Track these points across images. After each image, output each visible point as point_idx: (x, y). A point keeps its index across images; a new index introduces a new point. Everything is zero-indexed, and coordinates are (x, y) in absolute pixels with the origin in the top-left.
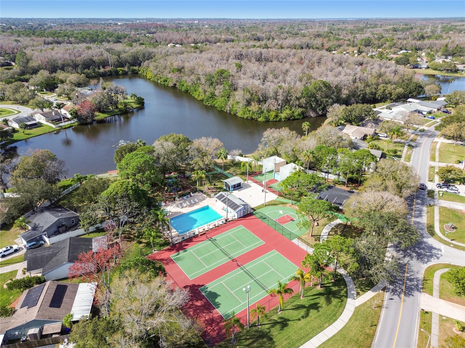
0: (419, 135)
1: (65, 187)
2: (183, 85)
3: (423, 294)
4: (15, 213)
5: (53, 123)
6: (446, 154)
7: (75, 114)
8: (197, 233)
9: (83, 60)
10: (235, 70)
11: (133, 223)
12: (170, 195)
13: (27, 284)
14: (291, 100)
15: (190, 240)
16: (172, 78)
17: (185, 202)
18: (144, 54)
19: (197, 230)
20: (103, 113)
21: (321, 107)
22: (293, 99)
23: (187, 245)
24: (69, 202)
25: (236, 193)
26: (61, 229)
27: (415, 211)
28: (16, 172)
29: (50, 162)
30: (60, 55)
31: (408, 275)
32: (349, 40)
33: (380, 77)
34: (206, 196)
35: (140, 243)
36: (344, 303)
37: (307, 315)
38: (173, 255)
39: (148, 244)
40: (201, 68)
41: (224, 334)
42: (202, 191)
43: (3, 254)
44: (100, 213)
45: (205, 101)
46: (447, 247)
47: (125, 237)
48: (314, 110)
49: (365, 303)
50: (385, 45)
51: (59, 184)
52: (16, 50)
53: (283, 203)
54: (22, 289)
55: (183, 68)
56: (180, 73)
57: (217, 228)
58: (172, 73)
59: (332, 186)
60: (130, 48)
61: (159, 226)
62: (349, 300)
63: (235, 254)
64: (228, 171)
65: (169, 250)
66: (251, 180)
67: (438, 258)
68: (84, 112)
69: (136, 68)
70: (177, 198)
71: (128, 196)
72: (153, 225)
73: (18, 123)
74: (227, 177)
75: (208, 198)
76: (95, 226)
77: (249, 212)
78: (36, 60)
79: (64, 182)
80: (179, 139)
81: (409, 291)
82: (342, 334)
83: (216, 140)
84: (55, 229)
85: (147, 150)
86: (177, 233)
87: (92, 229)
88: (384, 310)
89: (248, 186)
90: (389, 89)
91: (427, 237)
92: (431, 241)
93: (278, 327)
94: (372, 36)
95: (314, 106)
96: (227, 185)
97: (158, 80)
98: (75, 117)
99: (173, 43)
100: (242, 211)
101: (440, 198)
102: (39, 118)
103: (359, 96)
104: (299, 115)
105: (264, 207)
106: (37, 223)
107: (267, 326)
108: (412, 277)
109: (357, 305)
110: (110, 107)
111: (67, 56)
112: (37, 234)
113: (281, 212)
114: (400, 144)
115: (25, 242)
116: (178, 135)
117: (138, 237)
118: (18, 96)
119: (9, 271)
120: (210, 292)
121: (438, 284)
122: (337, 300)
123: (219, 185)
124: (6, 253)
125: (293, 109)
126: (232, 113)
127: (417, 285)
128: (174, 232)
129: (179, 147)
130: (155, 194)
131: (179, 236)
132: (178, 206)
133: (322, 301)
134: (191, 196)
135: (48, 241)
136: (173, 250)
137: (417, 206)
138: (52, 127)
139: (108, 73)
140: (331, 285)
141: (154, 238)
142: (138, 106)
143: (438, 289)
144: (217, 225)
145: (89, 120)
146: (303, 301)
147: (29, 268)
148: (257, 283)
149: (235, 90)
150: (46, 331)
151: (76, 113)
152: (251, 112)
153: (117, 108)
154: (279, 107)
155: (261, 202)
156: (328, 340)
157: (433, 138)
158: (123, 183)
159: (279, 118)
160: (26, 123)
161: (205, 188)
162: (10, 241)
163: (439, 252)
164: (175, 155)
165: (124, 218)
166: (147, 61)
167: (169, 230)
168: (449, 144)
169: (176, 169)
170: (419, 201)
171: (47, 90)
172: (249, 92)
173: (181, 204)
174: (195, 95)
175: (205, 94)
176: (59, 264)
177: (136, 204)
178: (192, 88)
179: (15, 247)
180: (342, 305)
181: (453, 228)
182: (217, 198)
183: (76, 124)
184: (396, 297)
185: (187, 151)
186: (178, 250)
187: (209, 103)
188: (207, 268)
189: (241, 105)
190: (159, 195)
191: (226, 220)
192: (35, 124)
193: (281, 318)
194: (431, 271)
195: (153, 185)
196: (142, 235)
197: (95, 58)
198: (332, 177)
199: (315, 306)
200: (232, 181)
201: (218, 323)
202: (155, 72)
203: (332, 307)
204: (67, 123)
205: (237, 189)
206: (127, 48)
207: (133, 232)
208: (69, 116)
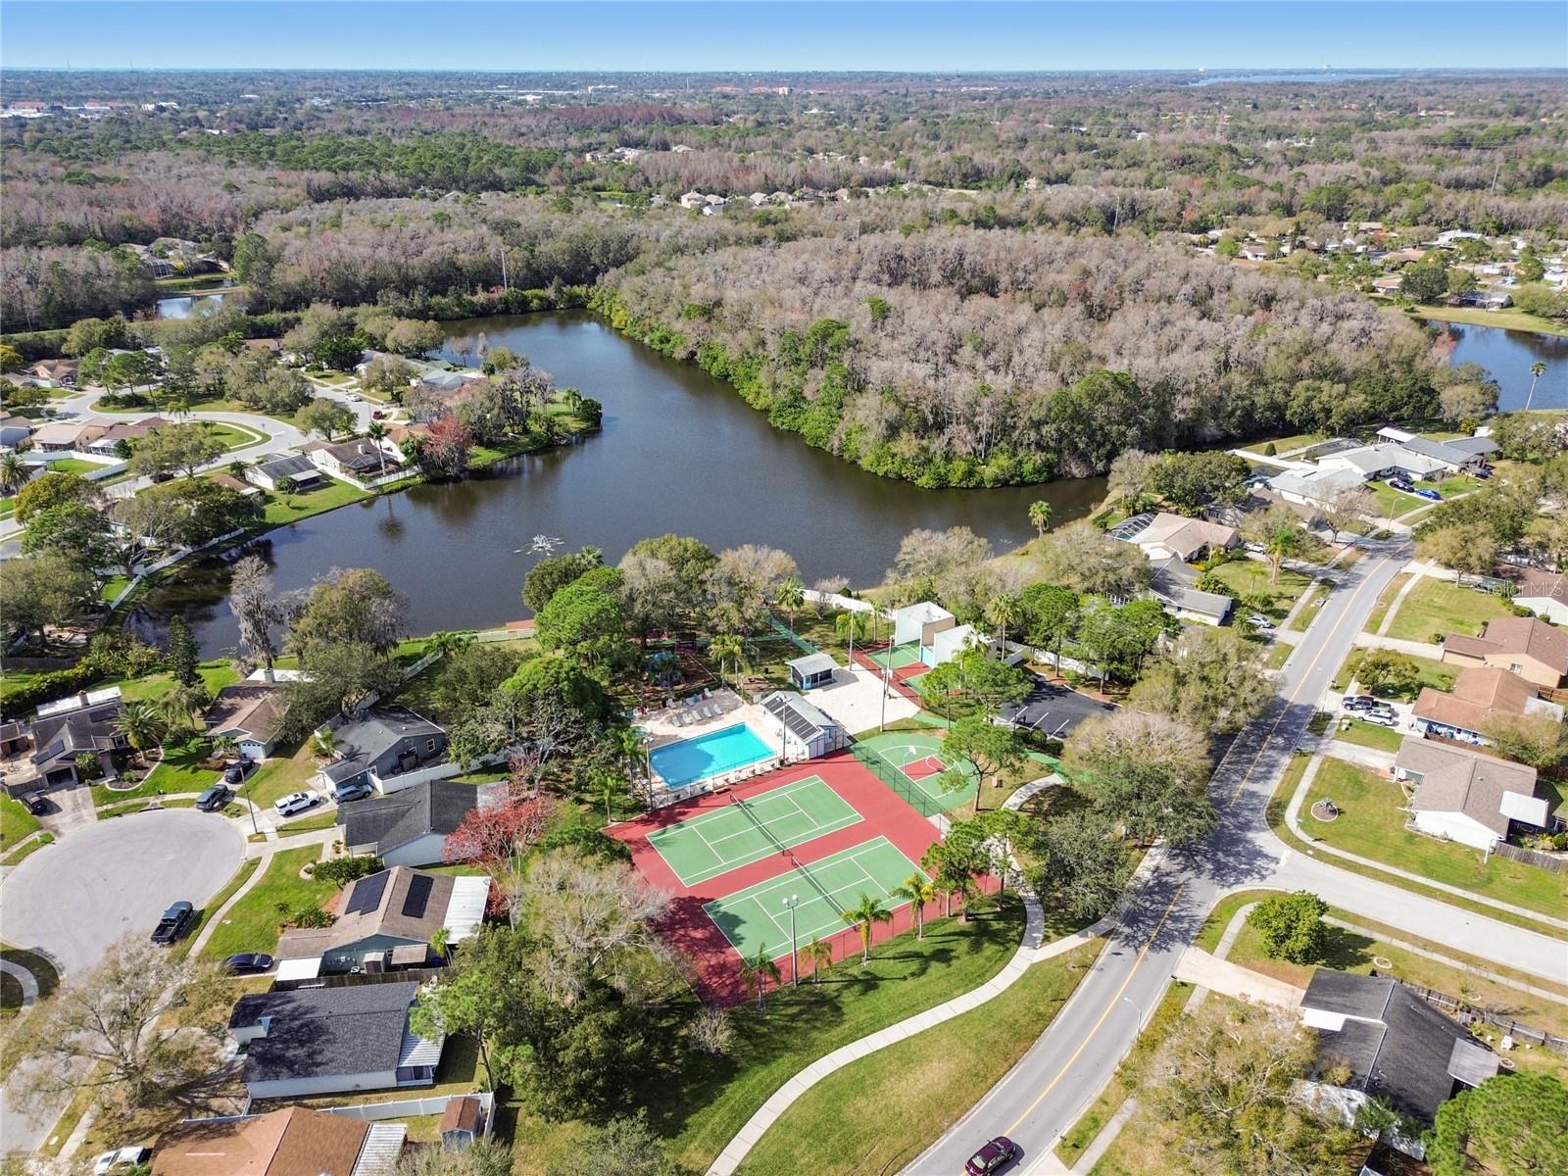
0: (1367, 550)
1: (407, 660)
2: (715, 359)
3: (1192, 948)
4: (306, 718)
5: (361, 479)
6: (1418, 612)
7: (417, 453)
8: (710, 788)
9: (427, 264)
10: (867, 323)
11: (569, 756)
12: (655, 692)
13: (350, 871)
14: (1014, 427)
15: (693, 802)
16: (686, 335)
17: (688, 712)
18: (606, 244)
19: (710, 781)
20: (487, 448)
21: (1102, 451)
22: (1021, 424)
23: (684, 813)
24: (417, 698)
25: (817, 697)
26: (406, 762)
27: (1259, 764)
28: (305, 623)
29: (378, 600)
30: (363, 250)
31: (1176, 909)
32: (1279, 187)
33: (1307, 353)
34: (740, 698)
35: (580, 801)
36: (1009, 953)
37: (923, 971)
38: (651, 834)
39: (598, 807)
40: (768, 312)
41: (745, 992)
42: (733, 687)
43: (288, 808)
44: (495, 731)
45: (772, 414)
46: (1298, 854)
47: (547, 788)
48: (1084, 457)
49: (1057, 957)
50: (1396, 209)
51: (393, 653)
52: (229, 220)
53: (929, 728)
54: (342, 880)
55: (718, 304)
56: (709, 320)
57: (758, 779)
58: (683, 319)
59: (1067, 691)
60: (565, 216)
61: (625, 765)
62: (1023, 950)
63: (791, 841)
64: (806, 636)
65: (644, 822)
66: (860, 662)
67: (1263, 877)
68: (441, 449)
69: (580, 290)
70: (670, 702)
71: (559, 693)
72: (611, 763)
73: (274, 478)
74: (800, 653)
75: (746, 706)
76: (482, 759)
77: (839, 746)
78: (294, 260)
79: (406, 647)
80: (686, 550)
81: (1163, 942)
82: (985, 1010)
83: (779, 556)
84: (393, 760)
85: (605, 579)
86: (664, 784)
87: (475, 764)
88: (1092, 974)
89: (852, 679)
90: (1324, 397)
91: (1258, 830)
92: (1264, 839)
93: (857, 988)
94: (1361, 170)
95: (1081, 446)
96: (796, 674)
97: (644, 334)
98: (415, 462)
99: (699, 191)
100: (822, 743)
101: (1340, 735)
102: (325, 462)
103: (1232, 414)
104: (1037, 471)
105: (879, 734)
106: (356, 745)
107: (834, 986)
108: (1183, 914)
109: (1036, 960)
110: (507, 429)
111: (382, 253)
112: (357, 768)
113: (912, 749)
114: (1301, 578)
115: (331, 786)
116: (683, 541)
117: (577, 788)
118: (261, 391)
119: (304, 844)
120: (725, 914)
121: (1236, 931)
122: (995, 947)
123: (777, 671)
124: (294, 808)
125: (1021, 453)
126: (846, 456)
127: (1187, 931)
128: (658, 783)
129: (684, 573)
130: (620, 688)
131: (667, 792)
132: (671, 722)
133: (962, 947)
134: (704, 698)
135: (380, 786)
136: (653, 822)
137: (1270, 753)
138: (356, 489)
139: (500, 307)
140: (990, 917)
141: (613, 792)
142: (583, 425)
143: (1231, 940)
144: (758, 772)
145: (452, 471)
146: (922, 944)
147: (351, 841)
148: (829, 902)
149: (860, 389)
150: (399, 958)
151: (420, 451)
152: (898, 459)
153: (526, 431)
154: (981, 447)
155: (875, 722)
156: (954, 1019)
157: (1402, 563)
158: (549, 663)
159: (977, 478)
160: (294, 477)
161: (741, 679)
162: (297, 780)
163: (1272, 866)
164: (672, 594)
165: (546, 743)
166: (613, 271)
167: (646, 776)
168: (1443, 581)
169: (675, 625)
170: (1280, 741)
171: (331, 367)
172: (897, 401)
173: (679, 716)
174: (748, 392)
175: (774, 392)
176: (412, 836)
177: (576, 714)
178: (741, 370)
179: (312, 795)
180: (1003, 960)
181: (1333, 812)
182: (766, 705)
183: (418, 479)
184: (1128, 952)
185: (702, 582)
186: (663, 824)
187: (783, 423)
188: (725, 866)
189: (871, 437)
190: (627, 694)
191: (782, 762)
192: (315, 480)
193: (867, 973)
194: (1231, 905)
195: (617, 666)
196: (587, 784)
197: (463, 259)
198: (1071, 665)
199: (943, 956)
200: (809, 664)
201: (735, 973)
202: (637, 308)
203: (979, 960)
204: (393, 478)
205: (821, 686)
206: (557, 219)
207: (565, 777)
208: (401, 458)
